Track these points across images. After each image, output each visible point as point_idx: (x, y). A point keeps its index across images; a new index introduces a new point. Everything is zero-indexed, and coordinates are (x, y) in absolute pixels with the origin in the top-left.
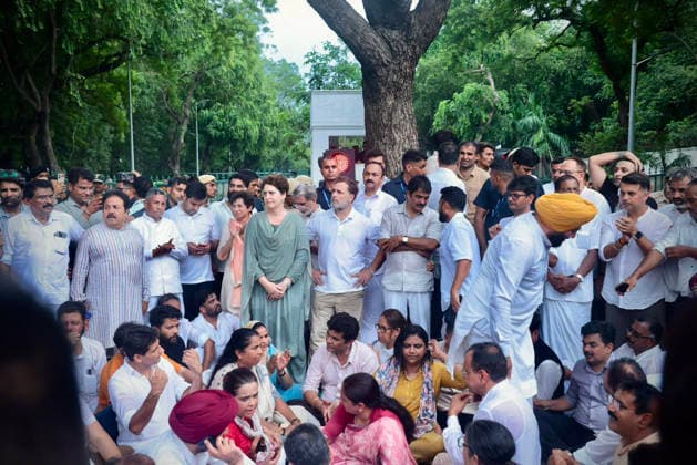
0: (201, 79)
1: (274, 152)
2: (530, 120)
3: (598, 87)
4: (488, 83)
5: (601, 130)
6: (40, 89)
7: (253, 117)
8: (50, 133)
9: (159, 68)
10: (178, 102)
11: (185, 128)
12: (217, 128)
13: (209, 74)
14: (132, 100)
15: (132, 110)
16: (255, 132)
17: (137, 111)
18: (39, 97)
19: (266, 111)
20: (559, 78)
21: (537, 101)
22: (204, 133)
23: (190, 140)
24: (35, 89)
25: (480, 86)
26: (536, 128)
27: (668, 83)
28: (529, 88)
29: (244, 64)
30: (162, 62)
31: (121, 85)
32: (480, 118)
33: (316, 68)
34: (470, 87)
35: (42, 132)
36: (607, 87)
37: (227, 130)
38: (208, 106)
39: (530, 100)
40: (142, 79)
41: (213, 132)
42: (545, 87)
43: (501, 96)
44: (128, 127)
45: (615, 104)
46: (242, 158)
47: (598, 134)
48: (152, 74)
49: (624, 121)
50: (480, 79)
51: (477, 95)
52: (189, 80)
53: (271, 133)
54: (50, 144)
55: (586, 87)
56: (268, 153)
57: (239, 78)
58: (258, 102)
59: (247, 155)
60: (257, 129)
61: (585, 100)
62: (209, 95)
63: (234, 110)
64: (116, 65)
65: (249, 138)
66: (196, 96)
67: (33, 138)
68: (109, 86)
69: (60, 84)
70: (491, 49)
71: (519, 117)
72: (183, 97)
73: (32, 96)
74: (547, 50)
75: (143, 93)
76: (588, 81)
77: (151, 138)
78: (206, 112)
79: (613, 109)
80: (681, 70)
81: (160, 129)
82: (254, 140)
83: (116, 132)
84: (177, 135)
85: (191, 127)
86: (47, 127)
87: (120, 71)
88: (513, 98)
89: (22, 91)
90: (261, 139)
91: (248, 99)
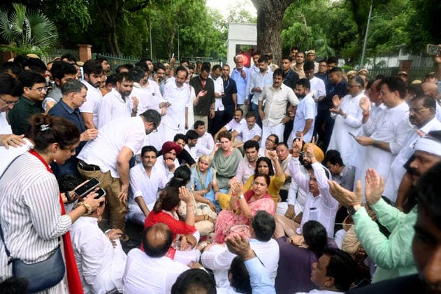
0: (181, 15)
1: (211, 49)
2: (321, 40)
3: (350, 28)
4: (304, 23)
5: (350, 47)
6: (111, 16)
7: (202, 33)
8: (116, 37)
9: (162, 9)
10: (170, 24)
11: (173, 37)
12: (187, 37)
13: (184, 12)
14: (151, 23)
15: (151, 28)
16: (203, 40)
17: (153, 28)
18: (110, 20)
19: (208, 31)
20: (334, 22)
21: (324, 32)
22: (182, 39)
23: (175, 42)
24: (109, 16)
25: (300, 24)
26: (323, 44)
27: (379, 27)
28: (321, 26)
29: (199, 8)
30: (164, 6)
31: (146, 16)
32: (299, 38)
33: (231, 12)
34: (296, 24)
35: (113, 36)
36: (355, 27)
37: (191, 39)
38: (183, 27)
39: (321, 32)
40: (155, 14)
41: (185, 39)
42: (328, 26)
43: (309, 29)
44: (149, 35)
45: (357, 36)
46: (197, 51)
47: (349, 49)
48: (160, 11)
49: (361, 44)
50: (300, 20)
51: (299, 28)
52: (175, 15)
53: (210, 40)
54: (116, 42)
55: (345, 27)
56: (208, 49)
57: (197, 15)
58: (205, 27)
59: (200, 50)
60: (204, 38)
61: (345, 33)
62: (184, 22)
63: (194, 30)
64: (144, 7)
65: (200, 42)
66: (178, 22)
67: (110, 39)
68: (141, 17)
69: (120, 15)
70: (307, 7)
71: (315, 39)
72: (173, 23)
73: (109, 20)
74: (332, 9)
75: (156, 20)
76: (346, 24)
77: (159, 41)
78: (182, 30)
79: (356, 38)
80: (386, 22)
81: (163, 36)
82: (203, 43)
83: (144, 37)
84: (170, 39)
85: (176, 36)
86: (115, 35)
87: (145, 10)
88: (314, 30)
89: (104, 17)
90: (205, 43)
91: (200, 24)
